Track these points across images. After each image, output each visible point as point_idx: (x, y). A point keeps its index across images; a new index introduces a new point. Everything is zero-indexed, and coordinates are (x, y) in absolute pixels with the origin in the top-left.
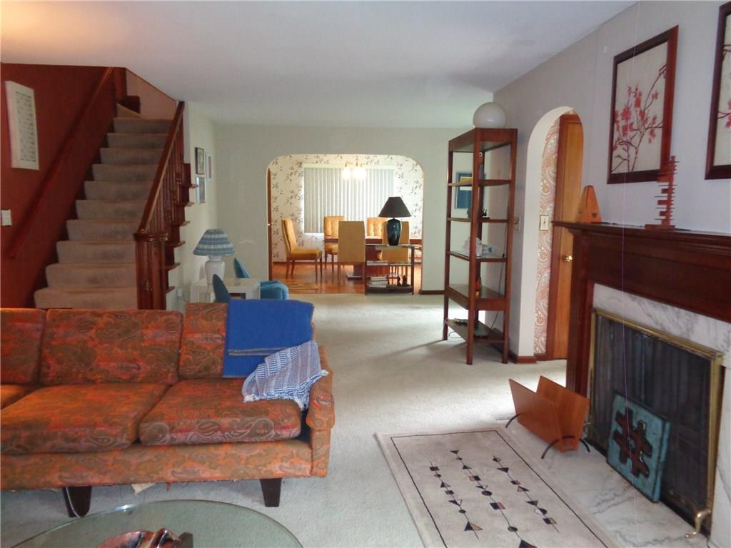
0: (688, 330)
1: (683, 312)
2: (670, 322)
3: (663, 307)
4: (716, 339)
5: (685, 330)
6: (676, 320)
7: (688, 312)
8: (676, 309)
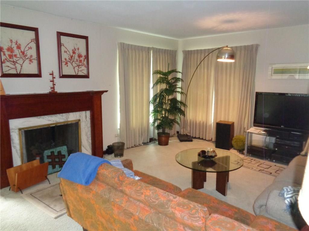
0: (67, 119)
1: (64, 114)
2: (59, 119)
3: (55, 116)
4: (77, 117)
5: (66, 119)
6: (62, 118)
7: (66, 114)
8: (61, 114)
